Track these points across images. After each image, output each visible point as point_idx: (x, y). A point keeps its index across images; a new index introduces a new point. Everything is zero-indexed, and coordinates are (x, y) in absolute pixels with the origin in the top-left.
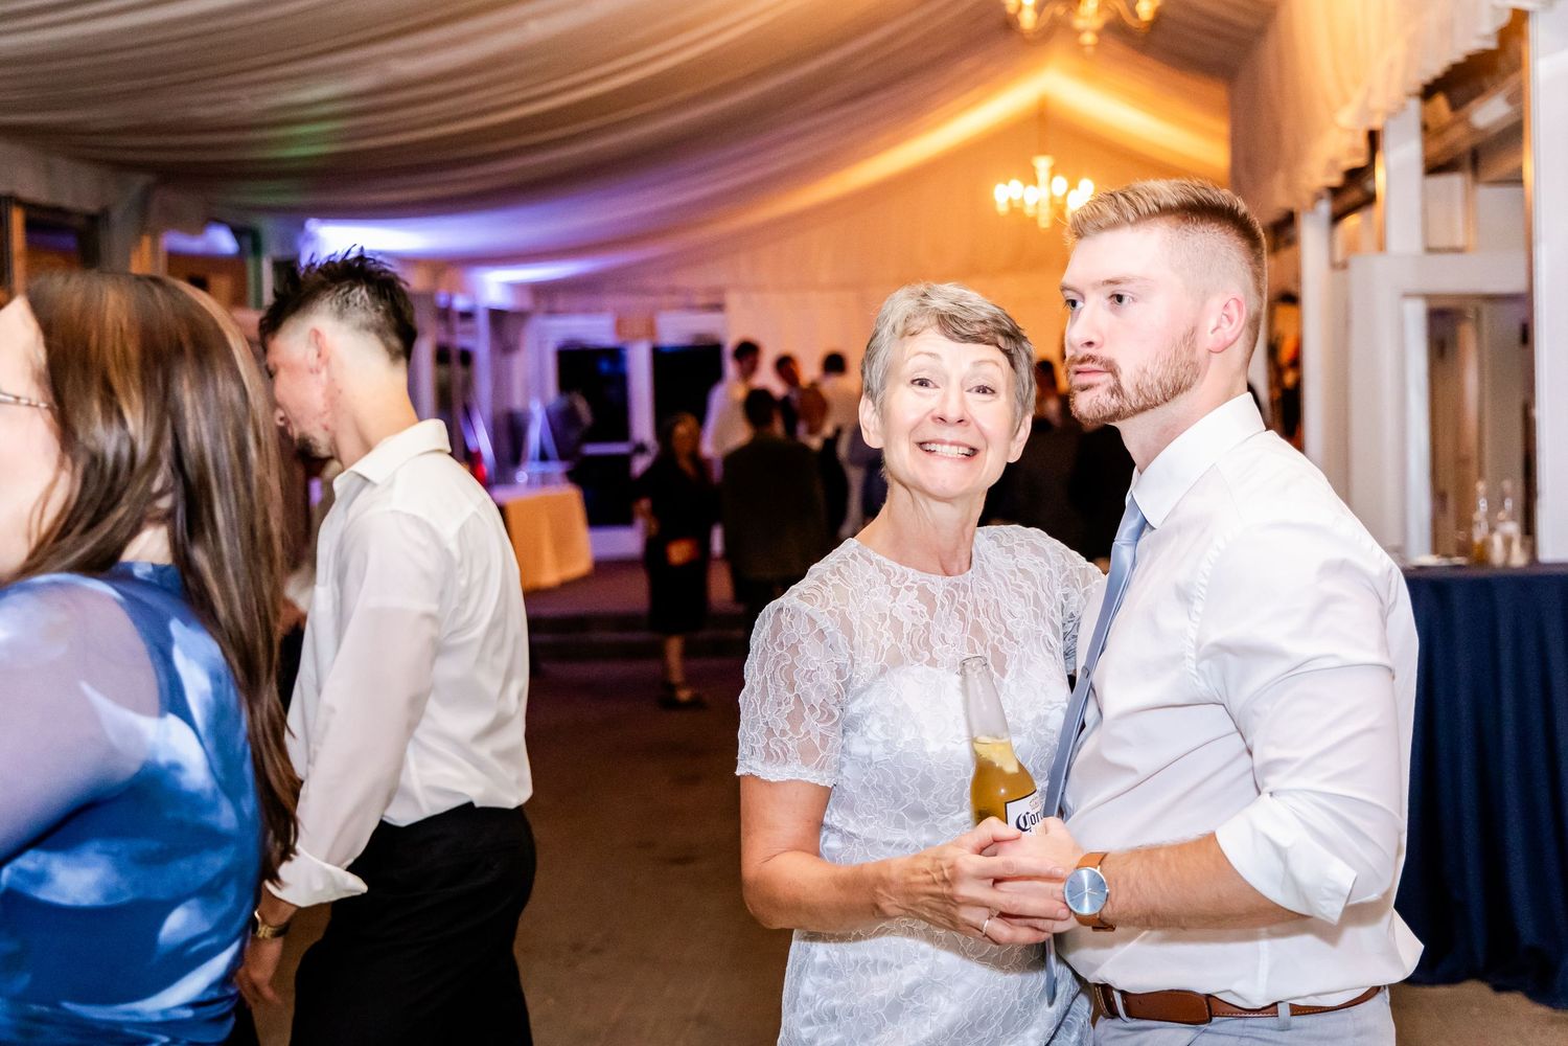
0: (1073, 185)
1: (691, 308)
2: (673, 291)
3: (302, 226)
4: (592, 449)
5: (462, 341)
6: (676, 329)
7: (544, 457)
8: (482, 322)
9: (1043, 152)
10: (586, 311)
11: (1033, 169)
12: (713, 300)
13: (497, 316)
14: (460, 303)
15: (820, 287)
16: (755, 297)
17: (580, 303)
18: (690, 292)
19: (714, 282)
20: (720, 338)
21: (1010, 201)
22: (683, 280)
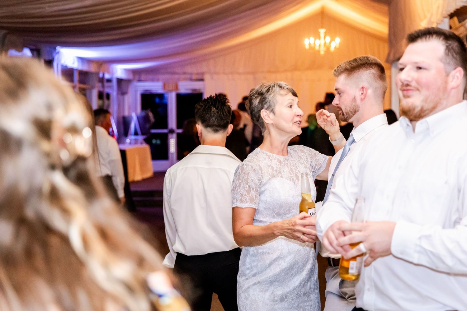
0: (333, 39)
1: (191, 80)
2: (185, 73)
3: (55, 49)
4: (153, 131)
5: (107, 90)
6: (185, 87)
7: (136, 134)
8: (115, 83)
9: (322, 27)
10: (153, 80)
11: (319, 33)
12: (200, 77)
13: (120, 81)
14: (107, 76)
15: (239, 74)
16: (215, 76)
17: (150, 77)
18: (191, 74)
19: (200, 71)
20: (202, 91)
21: (310, 44)
22: (189, 69)
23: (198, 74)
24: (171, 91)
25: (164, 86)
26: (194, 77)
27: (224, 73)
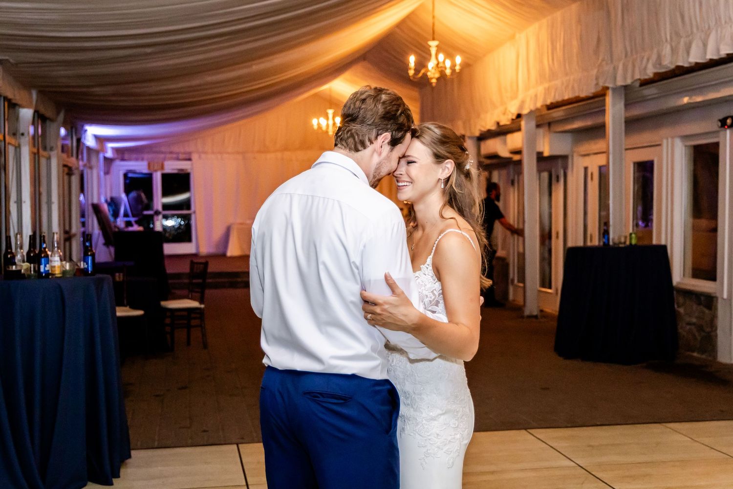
1: (178, 159)
2: (171, 153)
3: (83, 126)
6: (172, 166)
8: (102, 162)
9: (330, 108)
10: (137, 159)
11: (327, 114)
12: (187, 156)
15: (228, 153)
16: (203, 156)
17: (134, 156)
18: (178, 153)
19: (188, 150)
20: (189, 171)
21: (319, 124)
22: (175, 149)
23: (185, 153)
24: (156, 171)
25: (149, 165)
26: (181, 156)
27: (213, 153)
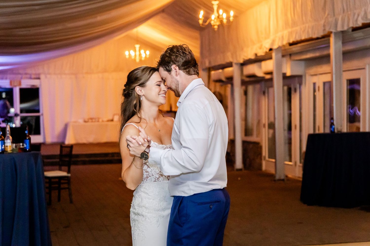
1: (31, 78)
2: (26, 74)
6: (27, 83)
9: (137, 44)
10: (2, 79)
11: (135, 47)
16: (48, 76)
18: (31, 74)
19: (38, 72)
20: (38, 86)
21: (129, 55)
22: (29, 71)
24: (15, 86)
25: (11, 83)
26: (33, 76)
27: (55, 74)
